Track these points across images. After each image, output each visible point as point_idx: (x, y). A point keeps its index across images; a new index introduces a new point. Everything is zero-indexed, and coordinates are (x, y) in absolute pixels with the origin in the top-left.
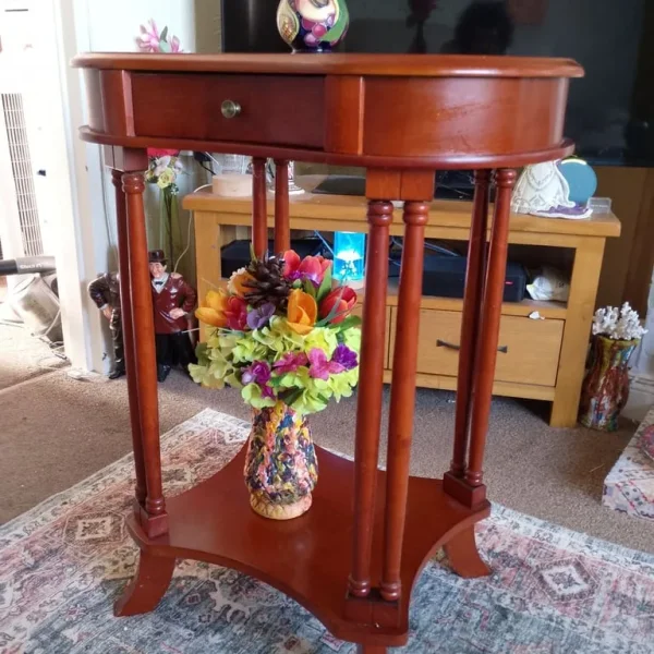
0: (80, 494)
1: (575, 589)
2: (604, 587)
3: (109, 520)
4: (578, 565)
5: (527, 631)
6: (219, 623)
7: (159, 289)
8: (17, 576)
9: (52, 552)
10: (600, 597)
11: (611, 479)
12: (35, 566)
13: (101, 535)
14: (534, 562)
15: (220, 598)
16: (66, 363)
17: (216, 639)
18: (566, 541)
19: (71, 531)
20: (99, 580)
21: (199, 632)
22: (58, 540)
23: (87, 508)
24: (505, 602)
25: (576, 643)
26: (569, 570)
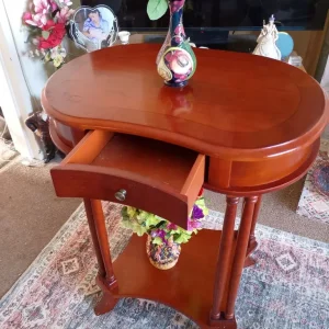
0: (57, 245)
1: (291, 267)
2: (303, 264)
3: (76, 260)
4: (291, 253)
5: (275, 293)
6: (144, 312)
8: (44, 301)
9: (56, 284)
10: (302, 270)
12: (50, 295)
13: (75, 269)
14: (272, 254)
16: (17, 154)
17: (145, 321)
18: (284, 239)
19: (60, 269)
20: (83, 297)
21: (137, 319)
22: (56, 276)
23: (63, 254)
24: (263, 279)
25: (295, 297)
26: (287, 256)
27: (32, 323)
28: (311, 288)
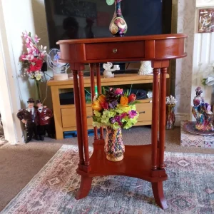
0: (43, 174)
1: (187, 165)
2: (193, 163)
3: (57, 179)
4: (184, 159)
5: (182, 176)
6: (108, 193)
7: (40, 111)
8: (41, 198)
9: (47, 190)
11: (182, 138)
12: (44, 194)
13: (57, 182)
14: (174, 161)
15: (103, 188)
17: (109, 197)
18: (178, 155)
19: (47, 183)
20: (66, 193)
21: (104, 197)
22: (46, 187)
23: (48, 177)
24: (173, 171)
25: (194, 175)
26: (183, 161)
27: (35, 209)
28: (201, 171)
